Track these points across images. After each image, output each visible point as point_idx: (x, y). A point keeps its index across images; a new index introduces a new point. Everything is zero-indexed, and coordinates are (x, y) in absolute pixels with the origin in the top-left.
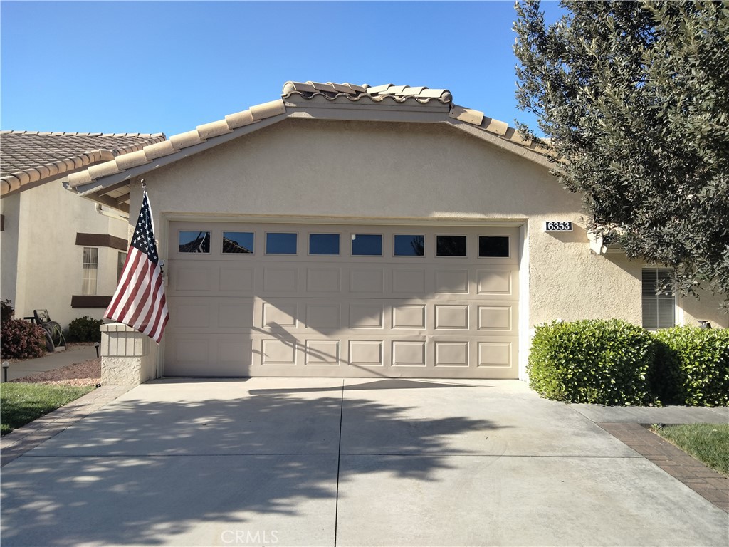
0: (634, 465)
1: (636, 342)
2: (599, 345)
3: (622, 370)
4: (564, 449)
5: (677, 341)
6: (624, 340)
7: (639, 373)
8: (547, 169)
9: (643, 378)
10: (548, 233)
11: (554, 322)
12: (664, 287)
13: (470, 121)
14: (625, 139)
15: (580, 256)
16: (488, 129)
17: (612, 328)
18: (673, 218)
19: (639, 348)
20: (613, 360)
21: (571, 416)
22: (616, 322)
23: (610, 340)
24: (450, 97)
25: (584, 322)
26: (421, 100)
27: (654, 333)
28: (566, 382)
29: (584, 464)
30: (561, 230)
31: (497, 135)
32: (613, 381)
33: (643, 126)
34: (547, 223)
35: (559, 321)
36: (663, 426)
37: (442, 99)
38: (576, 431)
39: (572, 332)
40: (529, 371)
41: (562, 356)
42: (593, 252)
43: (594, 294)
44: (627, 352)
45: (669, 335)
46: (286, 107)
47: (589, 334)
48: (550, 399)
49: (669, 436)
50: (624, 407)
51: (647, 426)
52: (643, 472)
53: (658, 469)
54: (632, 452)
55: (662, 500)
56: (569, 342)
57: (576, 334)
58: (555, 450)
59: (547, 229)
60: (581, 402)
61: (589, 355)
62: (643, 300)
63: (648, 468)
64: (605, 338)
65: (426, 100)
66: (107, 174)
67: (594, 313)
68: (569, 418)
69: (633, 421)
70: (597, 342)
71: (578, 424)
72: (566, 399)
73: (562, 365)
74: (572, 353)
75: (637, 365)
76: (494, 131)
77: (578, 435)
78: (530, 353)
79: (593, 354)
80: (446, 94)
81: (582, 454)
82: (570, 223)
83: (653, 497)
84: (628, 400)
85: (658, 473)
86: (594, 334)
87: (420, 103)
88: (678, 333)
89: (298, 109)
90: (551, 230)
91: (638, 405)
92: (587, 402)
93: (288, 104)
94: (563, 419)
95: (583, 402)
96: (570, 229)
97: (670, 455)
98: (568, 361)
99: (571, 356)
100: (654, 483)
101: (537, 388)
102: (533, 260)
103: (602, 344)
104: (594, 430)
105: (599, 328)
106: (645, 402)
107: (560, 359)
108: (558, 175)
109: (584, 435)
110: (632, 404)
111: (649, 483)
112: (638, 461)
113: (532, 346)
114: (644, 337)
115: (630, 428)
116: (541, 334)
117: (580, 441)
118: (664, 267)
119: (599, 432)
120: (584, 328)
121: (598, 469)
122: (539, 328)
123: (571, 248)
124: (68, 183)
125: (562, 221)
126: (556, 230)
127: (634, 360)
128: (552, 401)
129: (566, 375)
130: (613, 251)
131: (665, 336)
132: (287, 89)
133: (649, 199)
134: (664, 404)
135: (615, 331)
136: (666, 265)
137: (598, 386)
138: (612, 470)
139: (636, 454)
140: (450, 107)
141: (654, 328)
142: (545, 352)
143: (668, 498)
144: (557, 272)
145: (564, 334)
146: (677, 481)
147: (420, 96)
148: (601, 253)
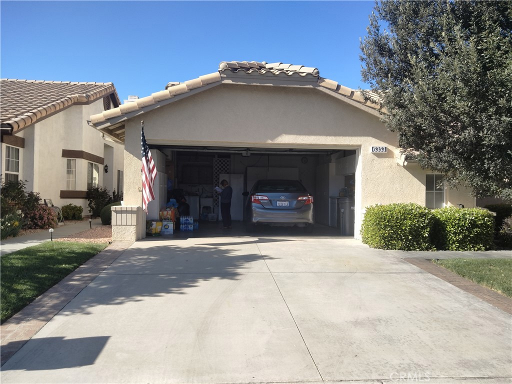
0: (424, 276)
1: (422, 215)
2: (403, 217)
3: (415, 231)
4: (387, 270)
5: (445, 215)
6: (417, 214)
7: (424, 232)
8: (379, 118)
9: (427, 235)
10: (373, 153)
11: (377, 205)
12: (441, 184)
13: (330, 87)
14: (427, 107)
15: (391, 167)
16: (339, 92)
17: (410, 208)
18: (447, 148)
19: (425, 219)
20: (410, 226)
21: (388, 255)
22: (412, 205)
23: (408, 214)
24: (318, 73)
25: (394, 205)
26: (301, 74)
27: (433, 211)
28: (384, 238)
29: (398, 276)
30: (381, 152)
31: (345, 96)
32: (410, 237)
33: (436, 101)
34: (373, 148)
35: (379, 204)
36: (438, 260)
37: (314, 74)
38: (392, 262)
39: (388, 210)
40: (362, 233)
41: (382, 223)
42: (398, 165)
43: (399, 189)
44: (418, 221)
45: (441, 212)
46: (221, 77)
47: (397, 211)
48: (375, 248)
49: (441, 264)
50: (415, 252)
51: (430, 260)
52: (429, 279)
53: (436, 278)
54: (422, 271)
55: (439, 289)
56: (387, 216)
57: (390, 211)
58: (382, 271)
59: (373, 151)
60: (392, 249)
61: (397, 223)
62: (426, 193)
63: (432, 277)
64: (407, 213)
65: (304, 75)
66: (114, 116)
67: (398, 200)
68: (387, 257)
69: (421, 258)
70: (402, 216)
71: (392, 259)
72: (383, 248)
73: (382, 229)
74: (388, 222)
75: (423, 228)
76: (343, 93)
77: (393, 264)
78: (363, 223)
79: (399, 223)
80: (316, 71)
81: (397, 272)
82: (386, 148)
83: (435, 288)
84: (418, 248)
85: (437, 279)
86: (400, 211)
87: (301, 76)
88: (446, 211)
89: (227, 78)
90: (375, 152)
91: (424, 250)
92: (396, 249)
93: (223, 75)
94: (384, 257)
95: (393, 249)
96: (386, 151)
97: (442, 272)
98: (386, 226)
99: (388, 223)
100: (435, 283)
101: (366, 243)
102: (364, 169)
103: (404, 217)
104: (401, 261)
105: (402, 208)
106: (427, 249)
107: (381, 225)
108: (385, 122)
109: (397, 264)
110: (420, 250)
111: (433, 283)
112: (427, 275)
113: (364, 219)
114: (427, 213)
115: (420, 261)
116: (369, 211)
117: (394, 267)
118: (440, 173)
119: (404, 263)
120: (395, 208)
121: (406, 278)
122: (368, 209)
123: (386, 162)
124: (90, 122)
125: (381, 146)
126: (378, 152)
127: (422, 225)
128: (376, 249)
129: (384, 234)
130: (411, 164)
131: (439, 212)
132: (222, 66)
133: (435, 138)
134: (438, 250)
135: (412, 209)
136: (441, 172)
137: (402, 240)
138: (413, 278)
139: (425, 271)
140: (318, 78)
141: (433, 208)
142: (372, 222)
143: (442, 289)
144: (378, 176)
145: (383, 211)
146: (446, 282)
147: (300, 71)
148: (404, 165)
